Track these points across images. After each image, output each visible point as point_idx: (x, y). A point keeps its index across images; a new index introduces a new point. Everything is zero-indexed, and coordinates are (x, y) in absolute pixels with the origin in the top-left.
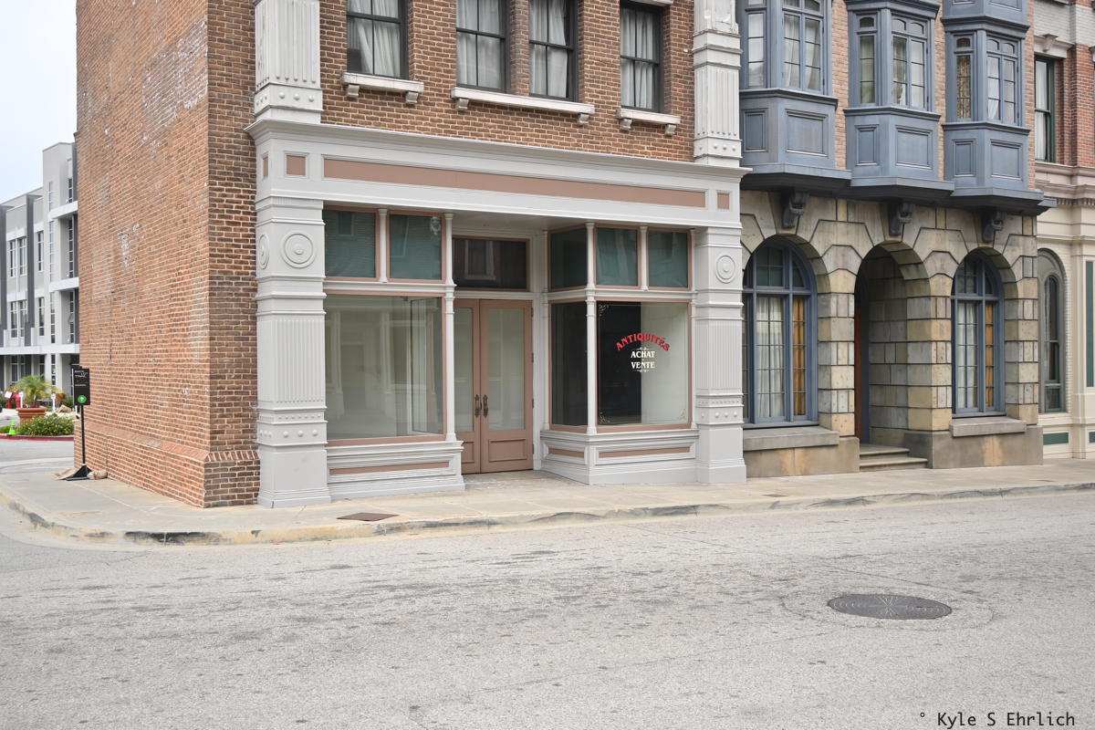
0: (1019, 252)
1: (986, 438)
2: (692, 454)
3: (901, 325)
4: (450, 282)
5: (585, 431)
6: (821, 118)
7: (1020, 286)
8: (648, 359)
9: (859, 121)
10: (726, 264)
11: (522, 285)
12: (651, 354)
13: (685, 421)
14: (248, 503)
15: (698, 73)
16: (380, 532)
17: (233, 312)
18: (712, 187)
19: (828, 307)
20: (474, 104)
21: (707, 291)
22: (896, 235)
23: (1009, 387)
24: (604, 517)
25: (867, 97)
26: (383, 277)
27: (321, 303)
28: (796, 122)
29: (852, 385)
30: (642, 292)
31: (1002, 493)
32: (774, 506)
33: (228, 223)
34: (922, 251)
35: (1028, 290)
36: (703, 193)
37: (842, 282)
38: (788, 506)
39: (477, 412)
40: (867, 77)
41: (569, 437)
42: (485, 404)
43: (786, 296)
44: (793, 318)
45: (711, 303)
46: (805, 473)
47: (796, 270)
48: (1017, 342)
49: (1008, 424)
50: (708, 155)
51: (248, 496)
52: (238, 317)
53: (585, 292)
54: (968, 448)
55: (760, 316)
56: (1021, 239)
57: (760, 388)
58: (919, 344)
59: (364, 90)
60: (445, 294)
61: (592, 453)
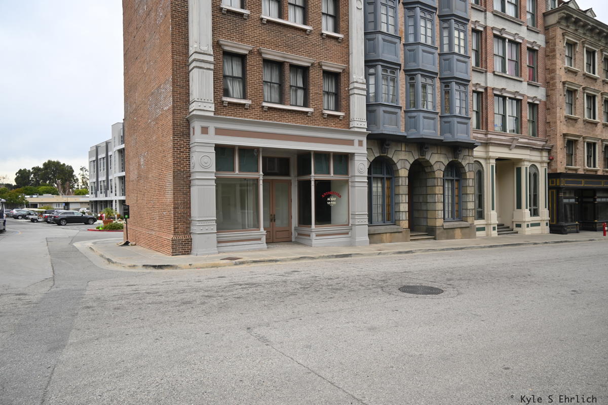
0: (467, 162)
1: (456, 229)
2: (349, 235)
3: (425, 188)
4: (261, 173)
5: (311, 227)
6: (396, 113)
7: (468, 174)
8: (333, 201)
9: (409, 114)
10: (362, 166)
11: (288, 174)
12: (334, 199)
13: (347, 223)
14: (188, 254)
15: (351, 97)
16: (236, 264)
17: (182, 184)
18: (356, 139)
19: (399, 182)
20: (270, 108)
21: (355, 176)
22: (423, 156)
23: (464, 210)
24: (318, 258)
25: (412, 105)
26: (237, 172)
27: (214, 181)
28: (387, 115)
29: (407, 210)
30: (332, 176)
31: (461, 249)
32: (379, 254)
33: (180, 152)
34: (432, 161)
35: (470, 175)
36: (353, 141)
37: (404, 173)
38: (384, 254)
39: (271, 220)
40: (412, 98)
41: (305, 229)
42: (274, 218)
43: (384, 178)
44: (386, 186)
45: (356, 180)
46: (391, 242)
47: (387, 168)
48: (467, 194)
49: (463, 224)
50: (355, 127)
51: (188, 252)
52: (184, 186)
53: (311, 177)
54: (449, 233)
55: (374, 185)
56: (468, 157)
57: (374, 211)
58: (431, 195)
59: (229, 103)
60: (259, 177)
61: (313, 235)
